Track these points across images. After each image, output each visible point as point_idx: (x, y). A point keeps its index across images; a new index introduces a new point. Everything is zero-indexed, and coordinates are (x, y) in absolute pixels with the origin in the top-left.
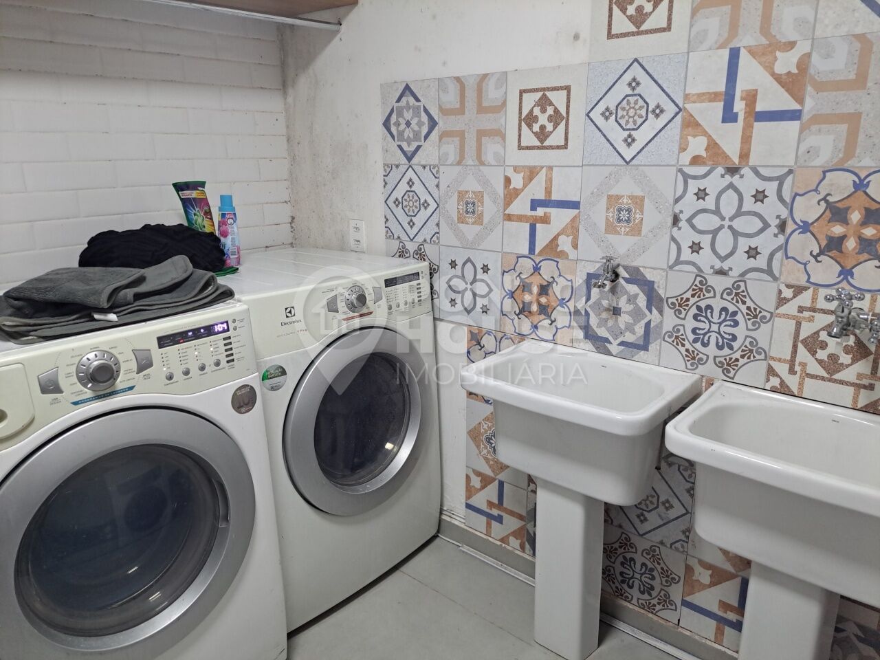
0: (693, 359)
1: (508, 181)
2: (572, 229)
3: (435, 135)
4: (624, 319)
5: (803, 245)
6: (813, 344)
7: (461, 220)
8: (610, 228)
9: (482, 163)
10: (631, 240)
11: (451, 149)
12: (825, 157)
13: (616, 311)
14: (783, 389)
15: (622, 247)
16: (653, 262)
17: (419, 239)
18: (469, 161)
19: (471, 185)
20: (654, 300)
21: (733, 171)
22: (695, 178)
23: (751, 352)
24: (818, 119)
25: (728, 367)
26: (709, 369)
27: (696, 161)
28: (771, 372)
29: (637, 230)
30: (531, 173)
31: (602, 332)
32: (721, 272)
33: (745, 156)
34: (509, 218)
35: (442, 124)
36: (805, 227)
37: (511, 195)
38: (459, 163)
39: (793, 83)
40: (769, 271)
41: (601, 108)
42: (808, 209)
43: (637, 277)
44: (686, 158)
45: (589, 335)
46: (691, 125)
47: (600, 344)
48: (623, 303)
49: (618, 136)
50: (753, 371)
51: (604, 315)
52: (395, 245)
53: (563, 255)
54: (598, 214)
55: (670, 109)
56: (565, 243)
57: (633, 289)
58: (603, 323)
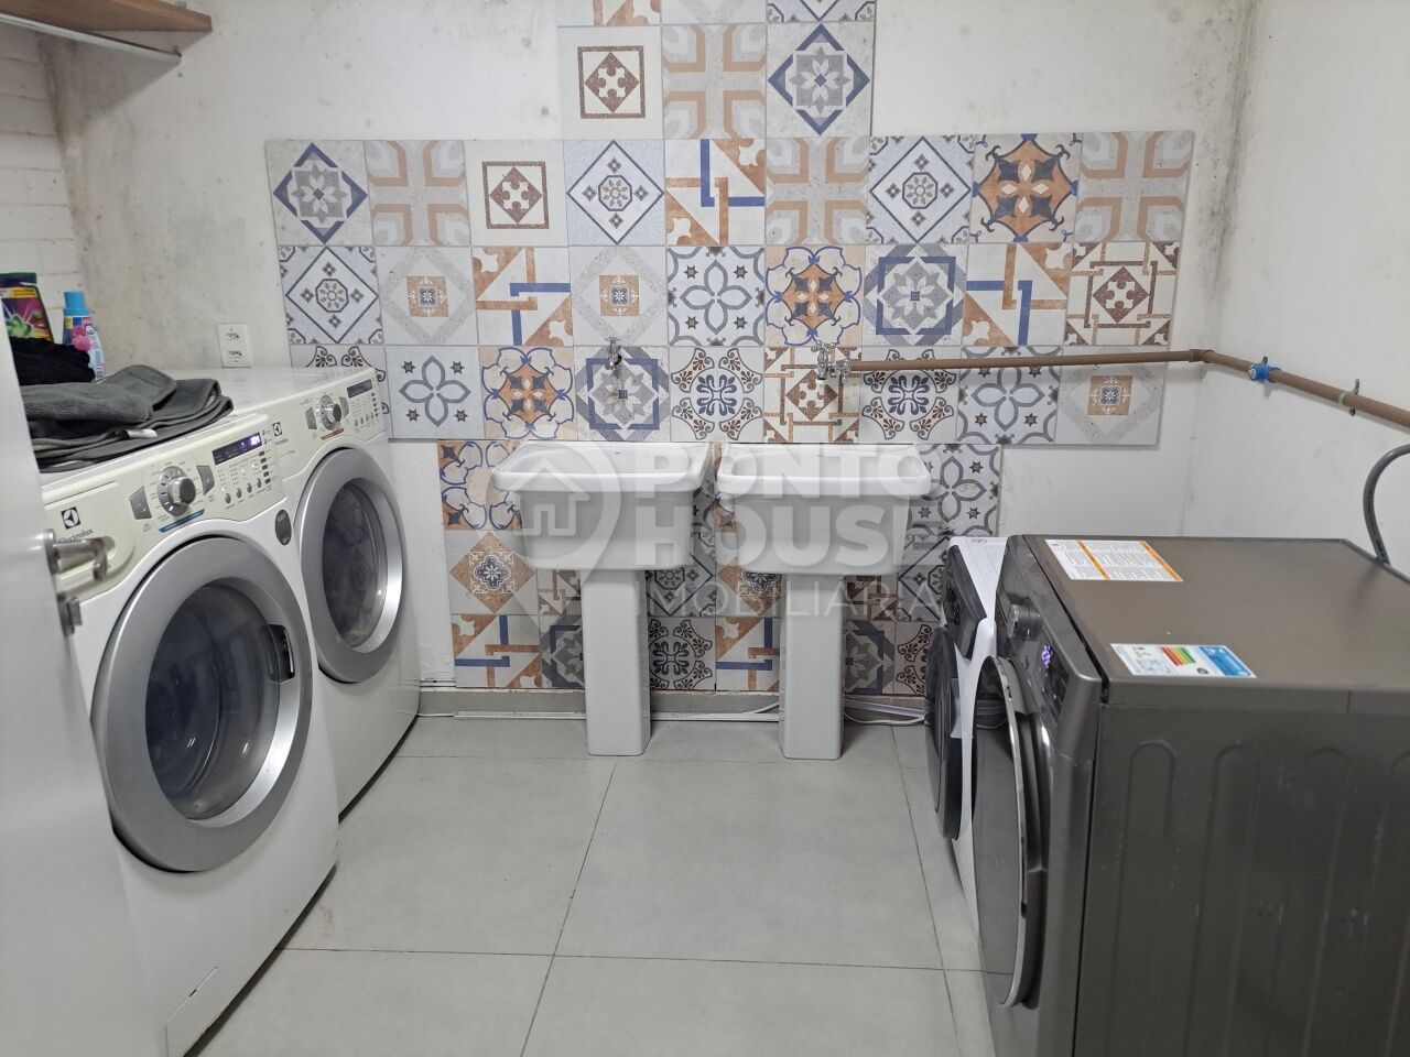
0: (702, 429)
1: (477, 264)
2: (564, 313)
3: (363, 208)
4: (632, 401)
5: (780, 312)
6: (796, 396)
7: (415, 312)
8: (607, 310)
9: (440, 244)
10: (629, 321)
11: (391, 227)
12: (786, 238)
13: (622, 395)
14: (778, 440)
15: (621, 326)
16: (653, 339)
17: (351, 339)
18: (421, 240)
19: (426, 269)
20: (659, 378)
21: (716, 250)
22: (683, 257)
23: (750, 412)
24: (778, 206)
25: (732, 430)
26: (717, 435)
27: (682, 241)
28: (767, 426)
29: (634, 310)
30: (507, 255)
31: (610, 419)
32: (716, 343)
33: (724, 236)
34: (484, 305)
35: (374, 195)
36: (779, 297)
37: (483, 280)
38: (405, 244)
39: (755, 173)
40: (755, 338)
41: (582, 186)
42: (780, 282)
43: (639, 357)
44: (673, 239)
45: (595, 423)
46: (674, 207)
47: (609, 432)
48: (628, 386)
49: (604, 217)
50: (753, 429)
51: (610, 400)
52: (309, 352)
53: (557, 342)
54: (592, 296)
55: (653, 193)
56: (557, 330)
57: (637, 369)
58: (609, 409)
